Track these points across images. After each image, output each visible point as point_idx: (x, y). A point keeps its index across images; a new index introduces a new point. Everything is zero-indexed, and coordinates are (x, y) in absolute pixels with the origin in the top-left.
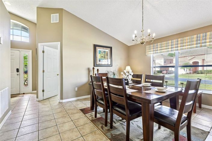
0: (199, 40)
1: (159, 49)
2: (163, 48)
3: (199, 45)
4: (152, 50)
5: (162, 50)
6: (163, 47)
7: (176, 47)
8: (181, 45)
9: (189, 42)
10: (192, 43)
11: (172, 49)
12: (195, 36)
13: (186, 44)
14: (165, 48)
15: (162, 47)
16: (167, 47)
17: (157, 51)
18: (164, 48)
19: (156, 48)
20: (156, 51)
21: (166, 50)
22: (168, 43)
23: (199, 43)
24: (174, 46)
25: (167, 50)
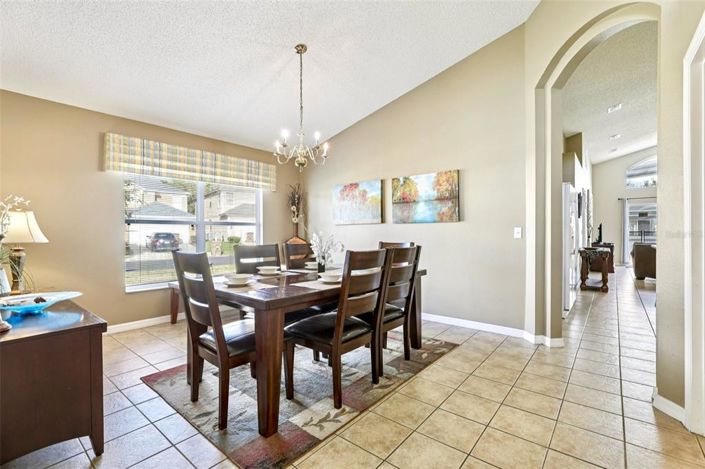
1: (164, 162)
2: (178, 164)
5: (176, 169)
6: (180, 161)
7: (212, 173)
11: (203, 175)
14: (186, 165)
15: (176, 161)
16: (190, 166)
17: (157, 169)
19: (156, 158)
21: (186, 173)
22: (195, 155)
24: (208, 169)
25: (189, 174)
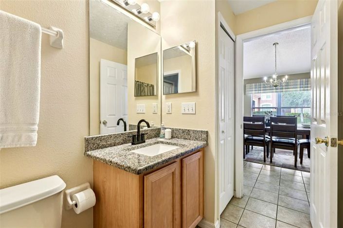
0: (303, 85)
2: (266, 88)
3: (303, 89)
4: (254, 89)
8: (286, 87)
9: (294, 85)
10: (296, 86)
12: (299, 80)
13: (291, 87)
18: (268, 88)
19: (259, 88)
20: (259, 90)
23: (302, 87)
